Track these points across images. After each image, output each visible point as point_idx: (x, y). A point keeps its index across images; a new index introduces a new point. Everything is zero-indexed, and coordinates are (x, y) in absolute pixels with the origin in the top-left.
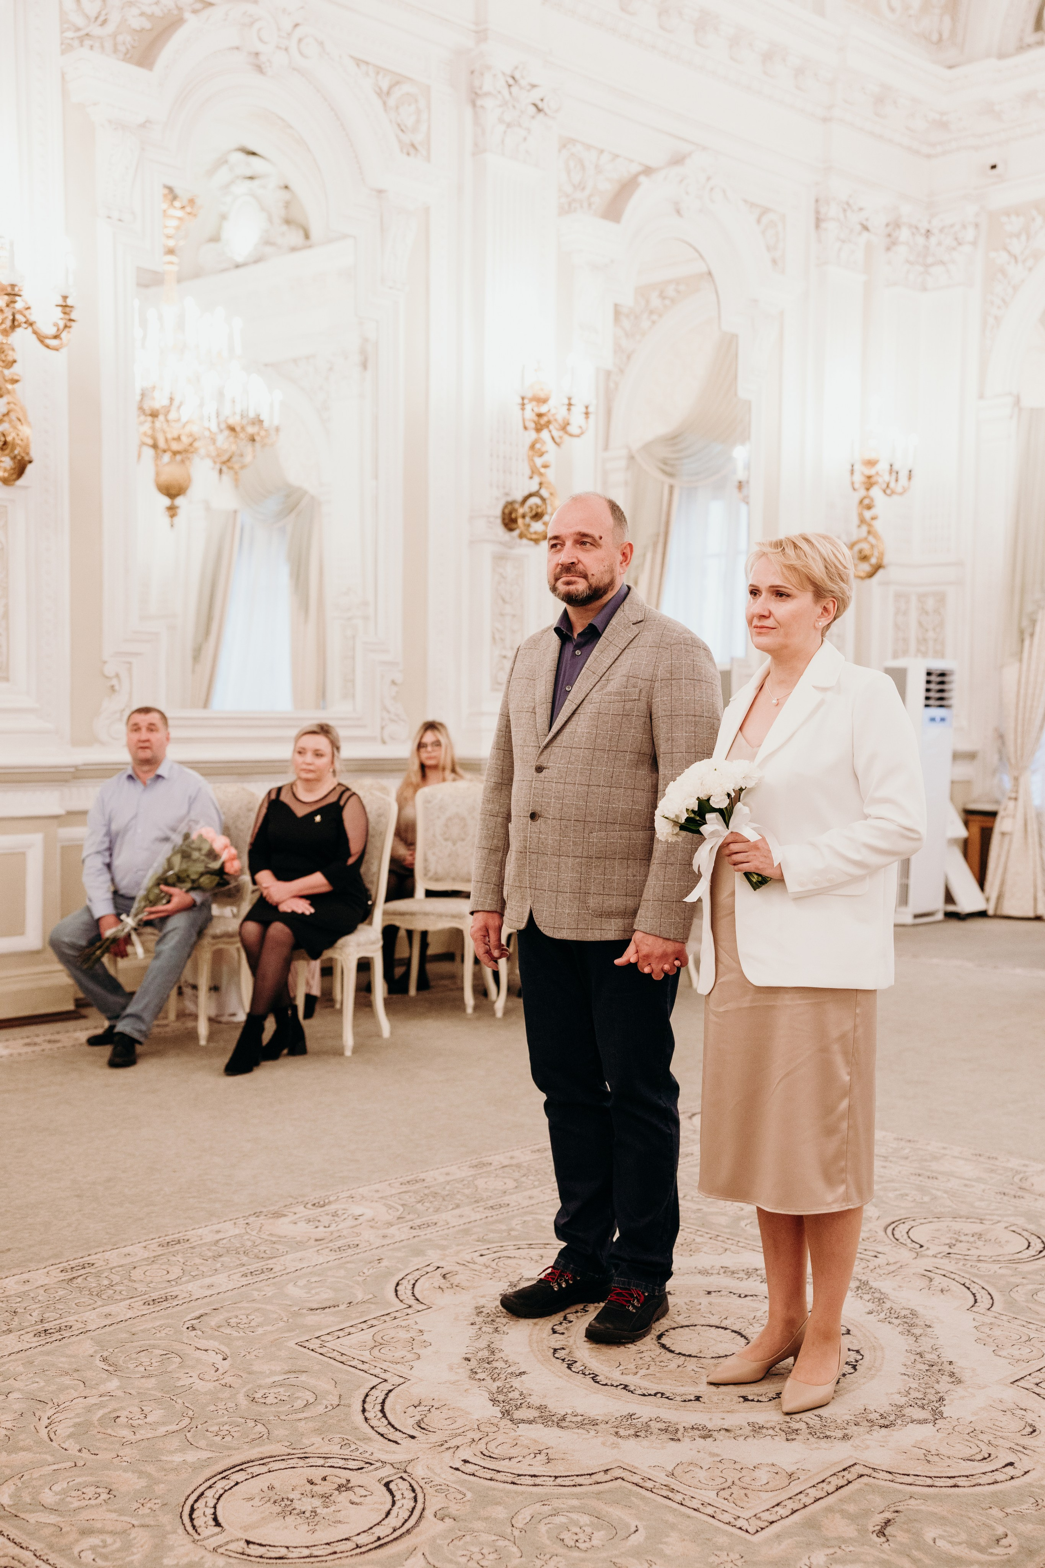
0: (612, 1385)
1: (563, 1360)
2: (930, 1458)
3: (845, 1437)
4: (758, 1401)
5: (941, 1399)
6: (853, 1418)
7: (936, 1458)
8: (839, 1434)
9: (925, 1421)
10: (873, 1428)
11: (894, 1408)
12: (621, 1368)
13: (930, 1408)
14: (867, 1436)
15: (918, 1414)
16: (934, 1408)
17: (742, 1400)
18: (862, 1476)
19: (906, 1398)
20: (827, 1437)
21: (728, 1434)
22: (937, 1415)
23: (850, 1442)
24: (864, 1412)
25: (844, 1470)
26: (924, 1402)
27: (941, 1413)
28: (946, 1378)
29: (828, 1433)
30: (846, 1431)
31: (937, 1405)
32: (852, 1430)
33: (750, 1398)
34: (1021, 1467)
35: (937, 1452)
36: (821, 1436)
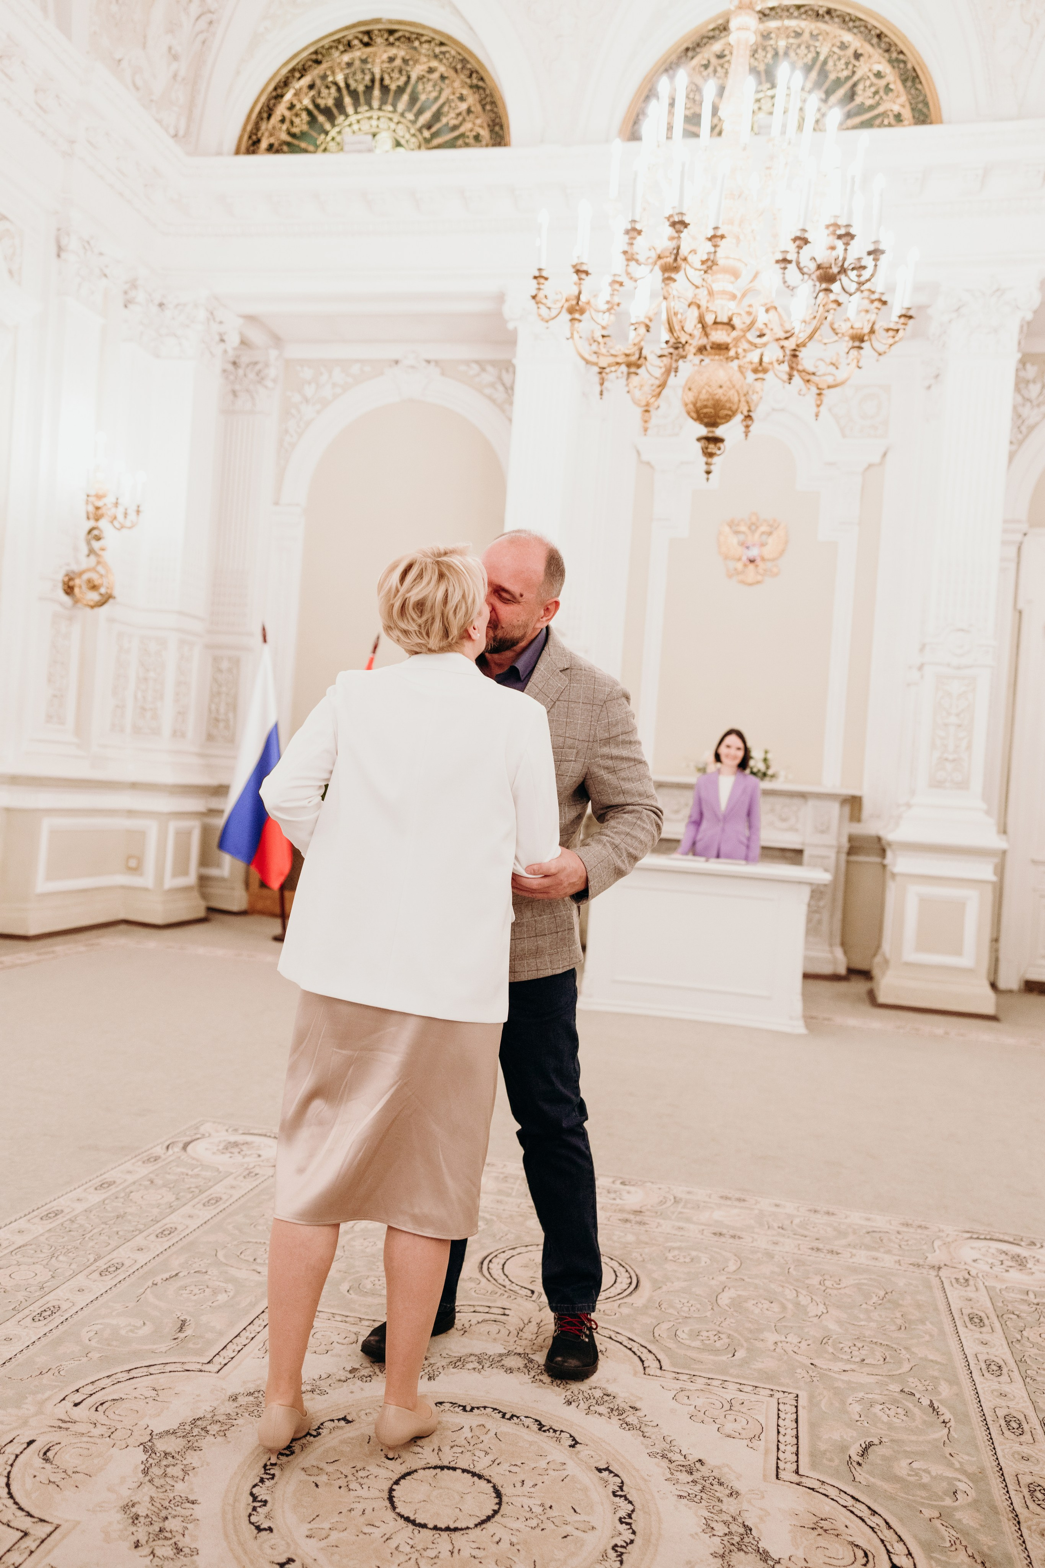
0: (478, 1408)
1: (555, 1431)
2: (154, 1393)
3: (234, 1398)
4: (333, 1420)
5: (146, 1472)
6: (235, 1422)
7: (147, 1394)
8: (242, 1400)
9: (161, 1435)
10: (212, 1414)
11: (196, 1444)
12: (492, 1433)
13: (158, 1455)
14: (215, 1404)
15: (172, 1445)
16: (153, 1455)
17: (349, 1418)
18: (209, 1362)
19: (185, 1462)
20: (251, 1394)
21: (338, 1378)
22: (148, 1448)
23: (229, 1393)
24: (226, 1432)
25: (225, 1364)
26: (164, 1462)
27: (145, 1451)
28: (141, 1510)
29: (251, 1398)
30: (236, 1404)
31: (151, 1461)
32: (229, 1408)
33: (343, 1423)
34: (68, 1404)
35: (147, 1400)
36: (256, 1394)
